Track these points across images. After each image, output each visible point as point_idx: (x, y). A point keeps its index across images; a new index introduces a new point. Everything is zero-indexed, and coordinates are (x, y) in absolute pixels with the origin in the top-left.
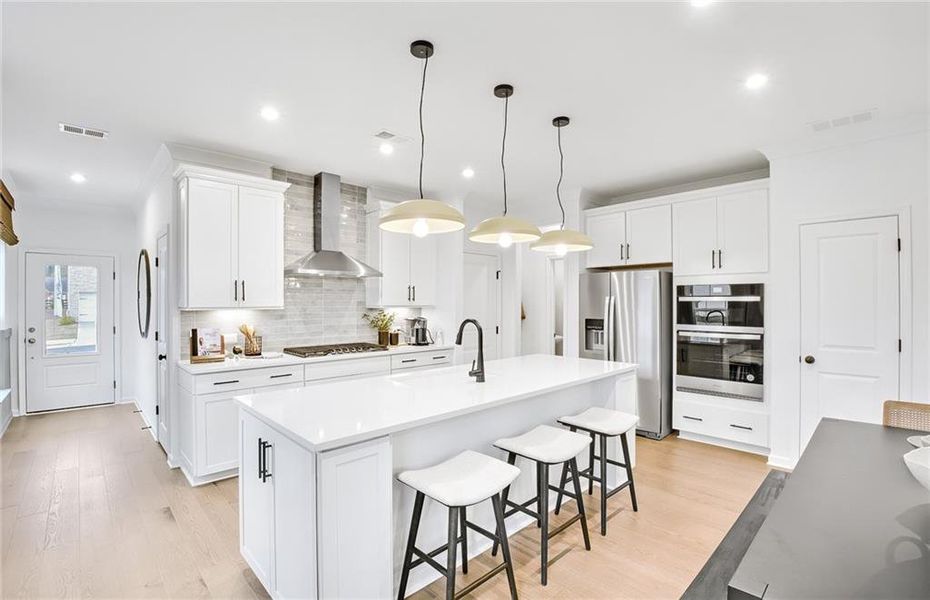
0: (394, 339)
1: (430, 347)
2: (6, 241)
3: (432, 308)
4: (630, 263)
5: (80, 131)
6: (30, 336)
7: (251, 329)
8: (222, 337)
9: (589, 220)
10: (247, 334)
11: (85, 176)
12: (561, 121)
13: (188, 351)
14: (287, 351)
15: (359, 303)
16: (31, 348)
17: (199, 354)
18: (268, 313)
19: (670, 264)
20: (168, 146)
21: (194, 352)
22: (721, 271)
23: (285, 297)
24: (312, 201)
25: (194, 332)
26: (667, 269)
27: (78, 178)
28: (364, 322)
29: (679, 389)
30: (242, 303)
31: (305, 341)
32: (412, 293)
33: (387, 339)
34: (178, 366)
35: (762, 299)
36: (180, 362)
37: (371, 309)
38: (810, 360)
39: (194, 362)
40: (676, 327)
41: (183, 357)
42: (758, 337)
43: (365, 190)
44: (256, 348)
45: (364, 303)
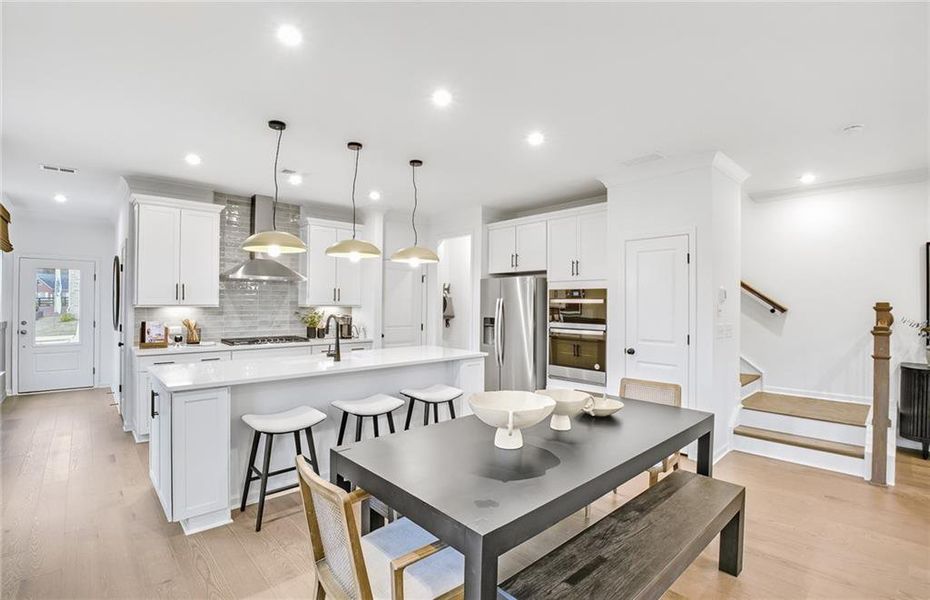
0: (322, 333)
1: (353, 340)
2: (3, 250)
3: (359, 307)
4: (519, 270)
5: (56, 169)
6: (22, 328)
7: (192, 323)
8: (166, 329)
9: (490, 232)
10: (189, 327)
11: (67, 197)
12: (416, 163)
13: (139, 340)
14: (224, 341)
15: (291, 303)
16: (23, 339)
17: (147, 341)
18: (207, 309)
19: (545, 272)
20: (126, 178)
21: (143, 339)
22: (579, 278)
23: (221, 297)
24: (249, 218)
25: (143, 324)
26: (543, 276)
27: (60, 198)
28: (295, 318)
29: (550, 377)
30: (182, 302)
31: (242, 333)
32: (337, 295)
33: (314, 332)
34: (131, 350)
35: (605, 301)
36: (133, 348)
37: (303, 308)
38: (631, 352)
39: (142, 347)
40: (550, 324)
41: (135, 344)
42: (602, 333)
43: (298, 207)
44: (196, 337)
45: (297, 302)
